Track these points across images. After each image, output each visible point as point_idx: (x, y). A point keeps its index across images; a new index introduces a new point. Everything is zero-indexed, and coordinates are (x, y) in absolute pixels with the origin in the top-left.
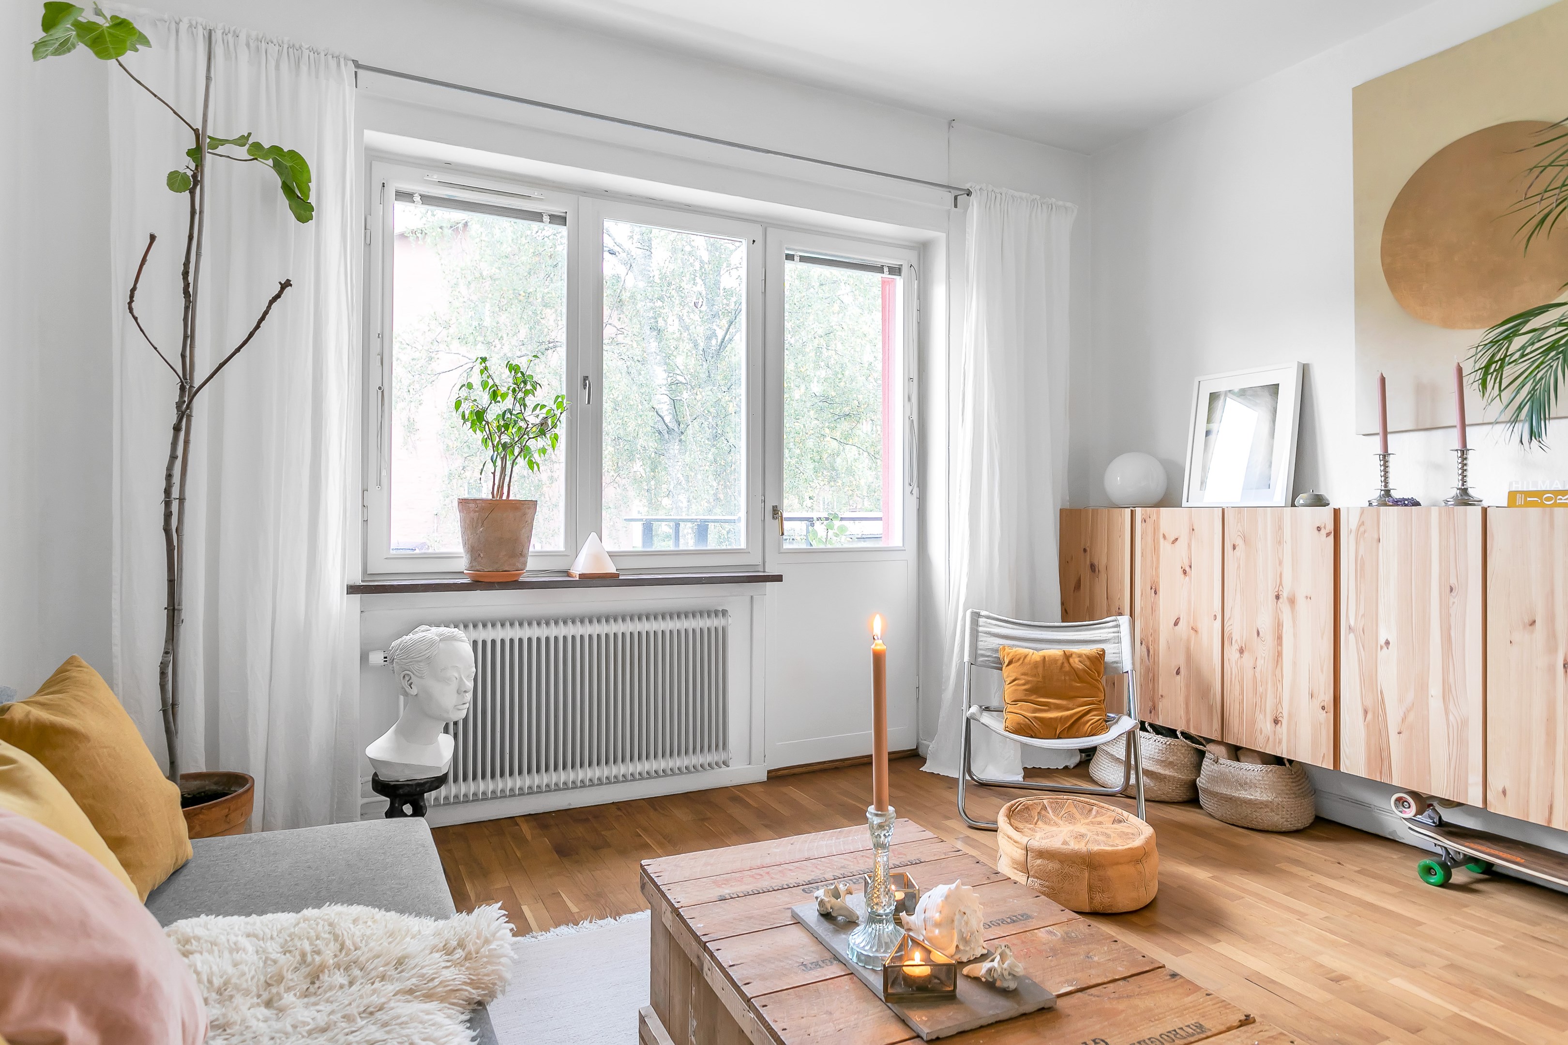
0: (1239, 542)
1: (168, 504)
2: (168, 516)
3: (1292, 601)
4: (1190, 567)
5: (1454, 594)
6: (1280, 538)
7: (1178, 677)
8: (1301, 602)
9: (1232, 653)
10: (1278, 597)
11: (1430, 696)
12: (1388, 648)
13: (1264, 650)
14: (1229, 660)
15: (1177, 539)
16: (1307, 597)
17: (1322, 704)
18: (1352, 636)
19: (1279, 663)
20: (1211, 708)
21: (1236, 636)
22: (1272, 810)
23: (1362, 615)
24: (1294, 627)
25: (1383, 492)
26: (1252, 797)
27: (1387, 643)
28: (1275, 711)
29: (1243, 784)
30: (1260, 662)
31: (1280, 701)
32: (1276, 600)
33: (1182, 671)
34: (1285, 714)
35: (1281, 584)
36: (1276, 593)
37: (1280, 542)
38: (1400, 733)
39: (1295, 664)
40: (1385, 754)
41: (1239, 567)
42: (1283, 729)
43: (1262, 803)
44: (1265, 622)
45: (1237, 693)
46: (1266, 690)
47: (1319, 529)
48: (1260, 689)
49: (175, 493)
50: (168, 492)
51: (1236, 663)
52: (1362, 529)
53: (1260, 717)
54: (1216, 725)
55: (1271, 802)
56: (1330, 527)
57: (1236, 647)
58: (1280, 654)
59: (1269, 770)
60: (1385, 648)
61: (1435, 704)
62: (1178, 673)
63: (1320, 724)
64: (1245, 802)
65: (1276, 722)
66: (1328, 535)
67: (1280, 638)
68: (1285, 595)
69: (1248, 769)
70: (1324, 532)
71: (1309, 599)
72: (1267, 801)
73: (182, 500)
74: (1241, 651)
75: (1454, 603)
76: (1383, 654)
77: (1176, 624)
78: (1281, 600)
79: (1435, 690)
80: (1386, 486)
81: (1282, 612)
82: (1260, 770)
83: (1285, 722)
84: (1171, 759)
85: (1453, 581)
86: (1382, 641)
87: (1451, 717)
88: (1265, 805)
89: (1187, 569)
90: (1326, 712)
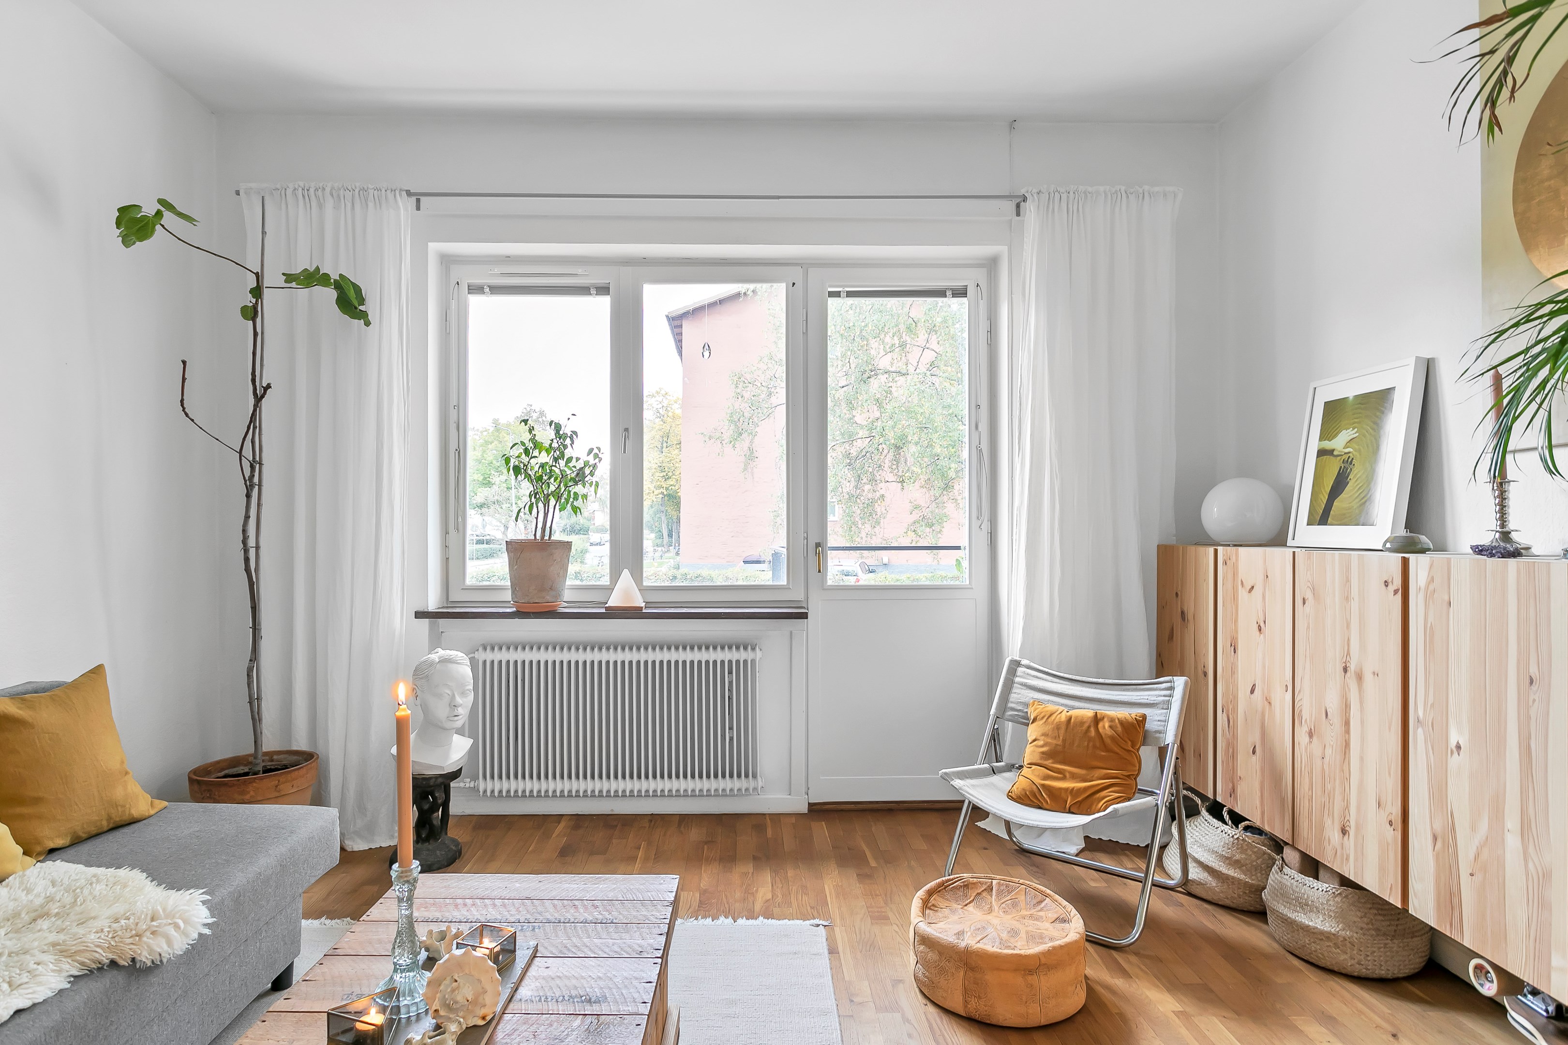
0: (1309, 595)
1: (246, 551)
2: (247, 560)
3: (1360, 677)
4: (1265, 622)
5: (1534, 687)
6: (1348, 592)
7: (1254, 757)
8: (1368, 677)
9: (1302, 737)
10: (1345, 670)
11: (1506, 831)
12: (1459, 754)
13: (1332, 733)
14: (1299, 743)
15: (1253, 587)
16: (1374, 673)
17: (1390, 818)
18: (1420, 730)
19: (1347, 756)
20: (1283, 801)
21: (1306, 715)
22: (1336, 946)
23: (1431, 705)
24: (1361, 711)
25: (1498, 535)
26: (1310, 924)
27: (1458, 747)
28: (1343, 818)
29: (1304, 905)
30: (1328, 751)
31: (1347, 807)
32: (1343, 673)
33: (1258, 750)
34: (1353, 824)
35: (1348, 654)
36: (1344, 665)
37: (1347, 599)
38: (1472, 875)
39: (1362, 759)
40: (1456, 901)
41: (1308, 627)
42: (1350, 842)
43: (1322, 933)
44: (1332, 702)
45: (1307, 788)
46: (1334, 790)
47: (1386, 584)
48: (1329, 786)
49: (252, 542)
50: (245, 542)
51: (1306, 749)
52: (1431, 588)
53: (1328, 822)
54: (1288, 825)
55: (1334, 935)
56: (1398, 583)
57: (1305, 729)
58: (1347, 745)
59: (1337, 893)
60: (1456, 754)
61: (1512, 841)
62: (1254, 752)
63: (1388, 844)
64: (1302, 929)
65: (1344, 832)
66: (1396, 592)
67: (1347, 723)
68: (1352, 667)
69: (1311, 886)
70: (1391, 588)
71: (1376, 675)
72: (1330, 933)
73: (257, 548)
74: (1311, 734)
75: (1534, 700)
76: (1455, 761)
77: (1252, 691)
78: (1348, 674)
79: (1512, 822)
80: (1503, 526)
81: (1349, 690)
82: (1325, 890)
83: (1352, 832)
84: (1237, 857)
85: (1533, 670)
86: (1453, 744)
87: (1531, 865)
88: (1326, 936)
89: (1262, 625)
90: (1394, 830)
